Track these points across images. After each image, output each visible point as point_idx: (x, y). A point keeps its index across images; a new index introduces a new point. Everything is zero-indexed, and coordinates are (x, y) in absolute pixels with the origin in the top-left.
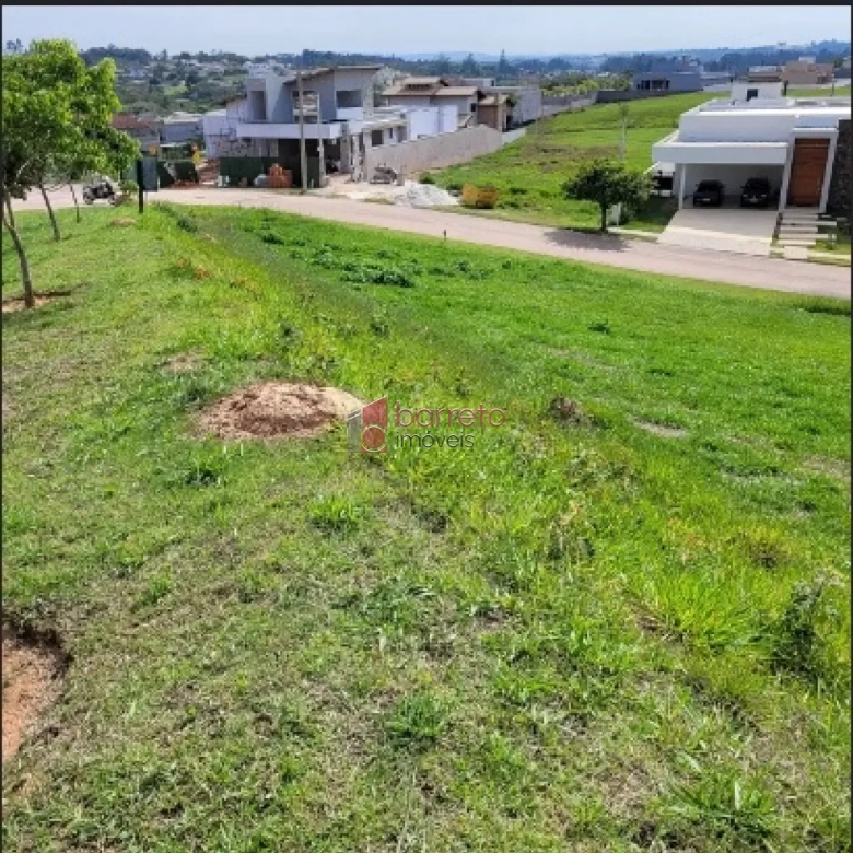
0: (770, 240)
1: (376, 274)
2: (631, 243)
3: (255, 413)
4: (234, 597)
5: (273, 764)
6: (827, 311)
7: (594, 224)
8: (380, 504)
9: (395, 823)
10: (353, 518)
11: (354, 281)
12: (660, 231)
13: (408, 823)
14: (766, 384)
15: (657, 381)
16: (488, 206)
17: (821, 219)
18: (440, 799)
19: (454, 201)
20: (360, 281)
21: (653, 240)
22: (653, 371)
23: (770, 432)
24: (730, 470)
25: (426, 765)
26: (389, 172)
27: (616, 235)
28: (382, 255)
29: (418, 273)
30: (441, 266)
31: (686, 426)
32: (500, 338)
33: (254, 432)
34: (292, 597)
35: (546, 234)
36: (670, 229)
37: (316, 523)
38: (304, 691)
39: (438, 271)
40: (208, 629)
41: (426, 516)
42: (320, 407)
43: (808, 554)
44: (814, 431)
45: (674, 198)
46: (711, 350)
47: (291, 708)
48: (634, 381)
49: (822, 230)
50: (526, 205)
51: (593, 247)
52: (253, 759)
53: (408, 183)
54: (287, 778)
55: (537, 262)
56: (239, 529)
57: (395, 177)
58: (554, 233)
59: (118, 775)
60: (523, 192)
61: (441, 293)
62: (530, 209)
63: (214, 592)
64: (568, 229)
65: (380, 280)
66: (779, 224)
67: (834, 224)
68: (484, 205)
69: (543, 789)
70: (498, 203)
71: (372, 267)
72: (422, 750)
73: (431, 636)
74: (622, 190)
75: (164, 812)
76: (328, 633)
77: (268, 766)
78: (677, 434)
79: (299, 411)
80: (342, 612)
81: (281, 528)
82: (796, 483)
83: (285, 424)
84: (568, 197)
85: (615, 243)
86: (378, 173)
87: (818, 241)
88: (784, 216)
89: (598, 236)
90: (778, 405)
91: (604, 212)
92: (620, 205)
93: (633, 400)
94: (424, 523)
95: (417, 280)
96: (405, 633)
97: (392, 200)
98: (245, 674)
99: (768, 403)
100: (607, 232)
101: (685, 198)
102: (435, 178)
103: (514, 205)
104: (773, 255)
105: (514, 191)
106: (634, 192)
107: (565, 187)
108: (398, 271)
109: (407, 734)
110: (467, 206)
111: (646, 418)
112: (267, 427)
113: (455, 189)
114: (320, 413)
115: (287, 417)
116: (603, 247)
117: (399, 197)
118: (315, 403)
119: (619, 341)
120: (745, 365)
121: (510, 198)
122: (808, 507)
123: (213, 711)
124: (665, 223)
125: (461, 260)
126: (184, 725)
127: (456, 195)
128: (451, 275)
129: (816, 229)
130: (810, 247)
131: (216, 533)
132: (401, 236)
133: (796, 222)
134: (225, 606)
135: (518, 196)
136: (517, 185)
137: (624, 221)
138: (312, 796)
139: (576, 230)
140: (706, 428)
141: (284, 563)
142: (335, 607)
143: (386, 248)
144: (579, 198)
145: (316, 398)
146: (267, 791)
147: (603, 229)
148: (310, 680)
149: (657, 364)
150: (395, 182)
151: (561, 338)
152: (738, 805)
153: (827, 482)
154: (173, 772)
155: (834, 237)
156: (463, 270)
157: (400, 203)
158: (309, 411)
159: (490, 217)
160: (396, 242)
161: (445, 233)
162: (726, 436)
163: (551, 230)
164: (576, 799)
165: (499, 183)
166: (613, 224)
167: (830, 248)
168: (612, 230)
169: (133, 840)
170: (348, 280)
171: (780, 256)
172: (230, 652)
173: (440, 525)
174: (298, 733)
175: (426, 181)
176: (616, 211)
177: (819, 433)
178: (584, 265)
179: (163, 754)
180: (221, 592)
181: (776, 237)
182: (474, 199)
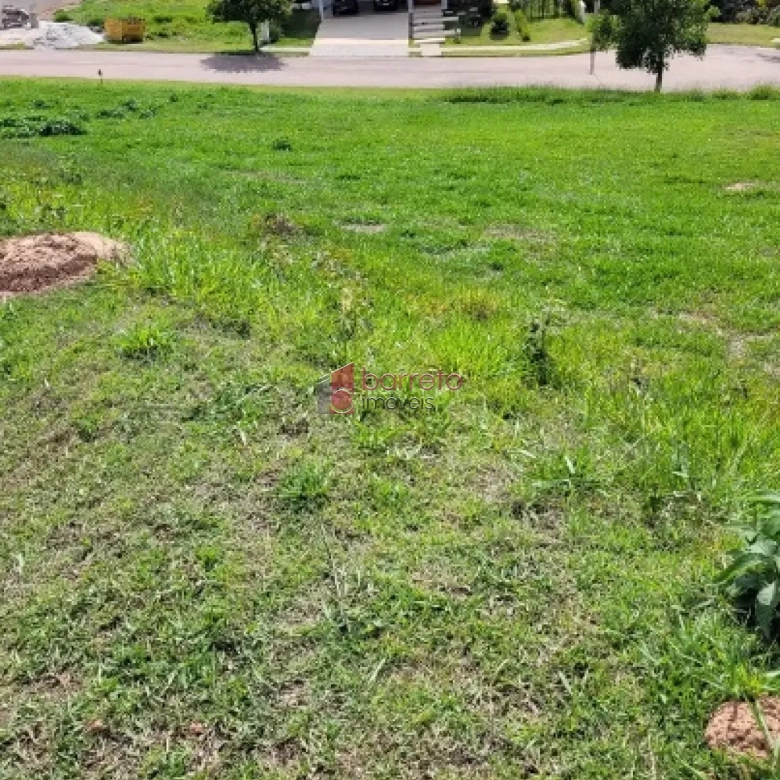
0: (407, 41)
1: (42, 126)
2: (285, 60)
3: (10, 271)
4: (75, 440)
5: (191, 558)
6: (466, 100)
7: (248, 46)
8: (183, 325)
9: (324, 565)
10: (164, 342)
11: (20, 136)
12: (310, 45)
13: (335, 561)
14: (436, 172)
15: (347, 187)
16: (136, 40)
17: (445, 15)
18: (350, 537)
19: (98, 38)
20: (26, 136)
21: (305, 54)
22: (342, 177)
23: (452, 212)
24: (430, 251)
25: (326, 516)
26: (18, 13)
27: (270, 55)
28: (39, 105)
29: (85, 118)
30: (108, 108)
31: (384, 221)
32: (192, 170)
33: (15, 290)
34: (136, 422)
35: (203, 62)
36: (318, 41)
37: (128, 355)
38: (189, 495)
39: (105, 114)
40: (62, 474)
41: (227, 327)
42: (78, 251)
43: (509, 304)
44: (486, 205)
45: (315, 10)
46: (383, 150)
47: (183, 512)
48: (327, 191)
49: (448, 26)
50: (175, 34)
51: (251, 69)
52: (169, 560)
53: (43, 24)
54: (209, 564)
55: (202, 92)
56: (49, 380)
57: (25, 17)
58: (209, 60)
59: (38, 615)
60: (168, 20)
61: (117, 136)
62: (180, 38)
63: (51, 441)
64: (223, 53)
65: (47, 132)
66: (411, 25)
67: (456, 19)
68: (131, 38)
69: (427, 504)
70: (146, 34)
71: (34, 119)
72: (320, 506)
73: (284, 419)
74: (266, 7)
75: (103, 628)
76: (188, 443)
77: (186, 562)
78: (379, 228)
79: (59, 260)
80: (193, 423)
81: (94, 368)
82: (483, 250)
83: (46, 275)
84: (216, 21)
85: (271, 62)
86: (5, 16)
87: (447, 37)
88: (415, 16)
89: (252, 58)
90: (451, 188)
91: (254, 32)
92: (267, 22)
93: (332, 207)
94: (229, 334)
95: (86, 126)
96: (260, 423)
97: (29, 44)
98: (122, 498)
99: (443, 188)
100: (261, 53)
101: (325, 8)
102: (70, 16)
103: (162, 35)
104: (412, 55)
105: (159, 20)
106: (278, 8)
107: (210, 10)
108: (66, 119)
109: (302, 498)
110: (113, 41)
111: (349, 221)
112: (28, 282)
113: (96, 24)
114: (81, 257)
115: (47, 267)
116: (261, 68)
117: (37, 41)
118: (72, 249)
119: (303, 156)
120: (415, 158)
121: (155, 28)
122: (496, 267)
123: (108, 536)
124: (313, 36)
125: (127, 98)
126: (85, 555)
127: (99, 32)
128: (120, 116)
129: (442, 26)
130: (441, 43)
131: (24, 390)
132: (53, 82)
133: (425, 21)
134: (70, 450)
135: (163, 26)
136: (159, 13)
137: (274, 39)
138: (240, 570)
139: (231, 53)
140: (401, 220)
141: (113, 397)
142: (184, 420)
143: (42, 97)
144: (227, 20)
145: (71, 243)
146: (195, 580)
147: (257, 49)
148: (190, 485)
149: (342, 170)
150: (29, 25)
151: (249, 161)
152: (572, 470)
153: (505, 243)
154: (95, 595)
155: (459, 31)
156: (131, 109)
157: (40, 46)
158: (70, 257)
159: (141, 50)
160: (50, 89)
161: (100, 73)
162: (418, 222)
163: (205, 57)
164: (456, 503)
165: (140, 13)
166: (265, 43)
167: (458, 42)
168: (265, 49)
169: (85, 658)
170: (12, 136)
171: (419, 55)
172: (98, 485)
173: (244, 331)
174: (200, 528)
175: (62, 18)
176: (264, 29)
177: (488, 205)
178: (249, 89)
179: (76, 585)
180: (58, 440)
181: (411, 37)
182: (119, 34)
